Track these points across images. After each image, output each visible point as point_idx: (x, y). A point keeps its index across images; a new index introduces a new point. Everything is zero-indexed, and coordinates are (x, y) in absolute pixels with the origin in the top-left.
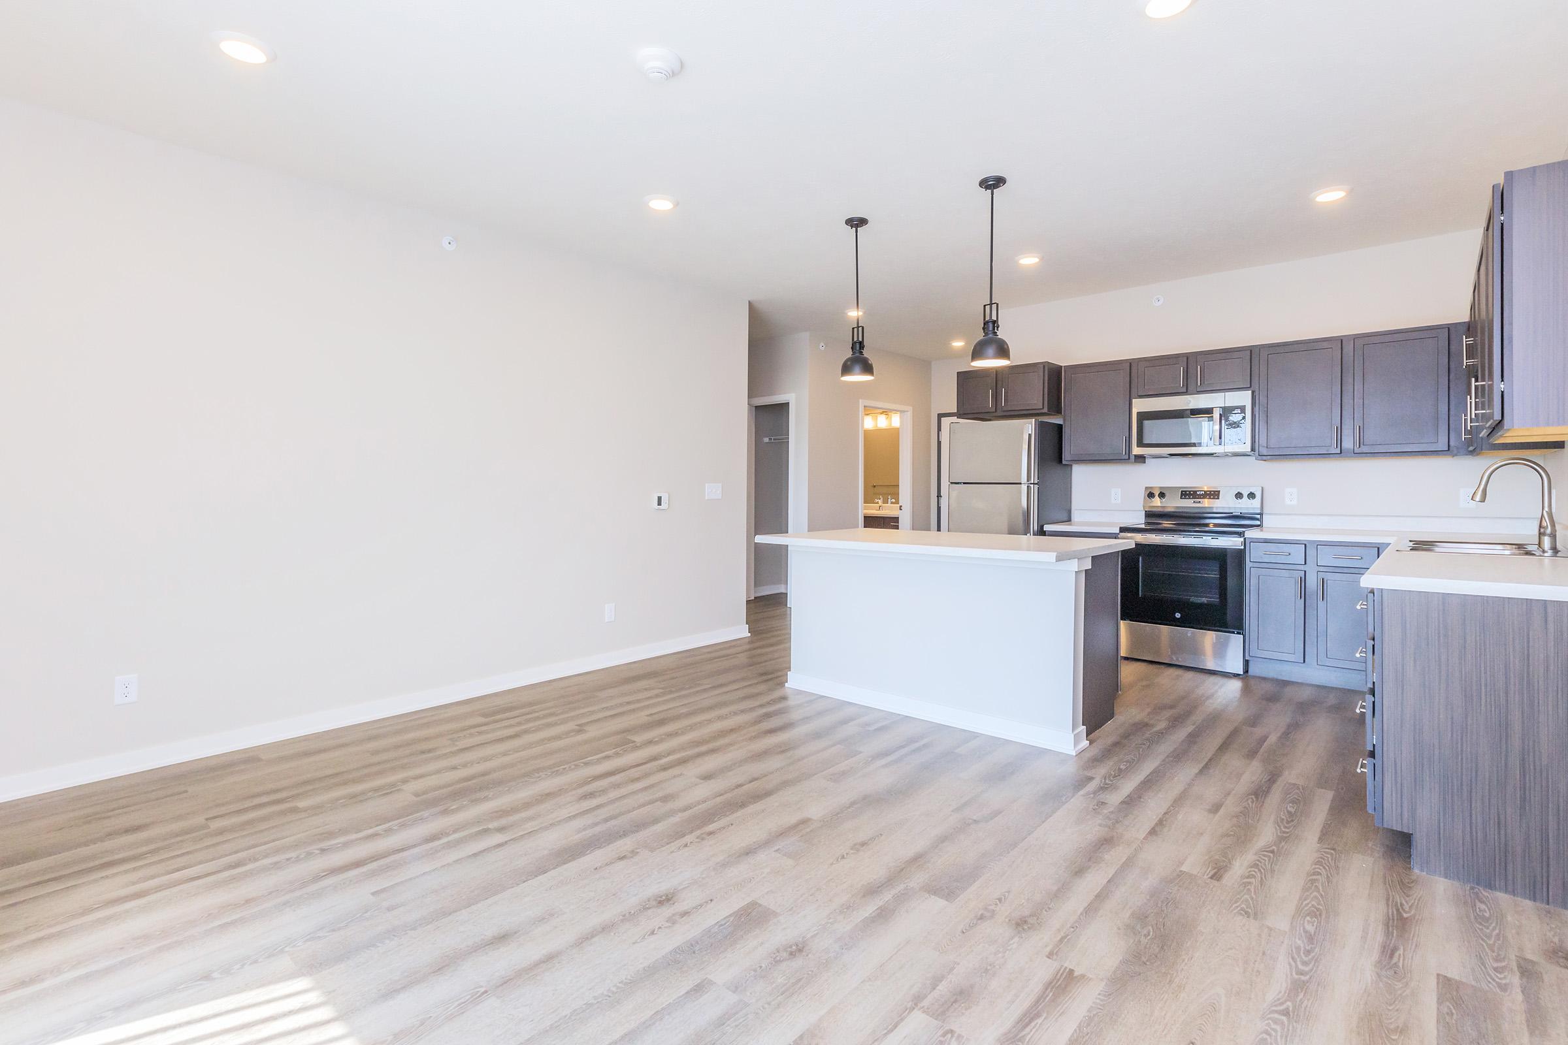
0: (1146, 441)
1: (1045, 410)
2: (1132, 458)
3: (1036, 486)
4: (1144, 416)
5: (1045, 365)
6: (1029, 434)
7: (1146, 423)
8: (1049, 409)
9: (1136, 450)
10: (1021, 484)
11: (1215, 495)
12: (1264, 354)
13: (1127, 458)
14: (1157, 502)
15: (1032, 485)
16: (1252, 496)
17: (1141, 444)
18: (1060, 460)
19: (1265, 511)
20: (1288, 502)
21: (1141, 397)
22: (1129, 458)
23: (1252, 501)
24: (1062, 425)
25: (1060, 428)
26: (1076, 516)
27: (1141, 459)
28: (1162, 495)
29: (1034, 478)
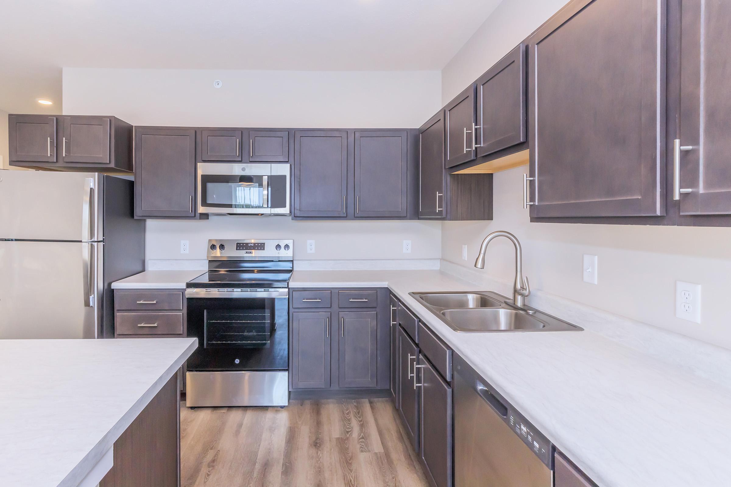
0: (209, 201)
1: (112, 165)
2: (197, 215)
3: (102, 243)
4: (207, 179)
5: (112, 120)
6: (91, 189)
7: (210, 185)
8: (117, 164)
9: (201, 209)
10: (81, 241)
11: (260, 246)
12: (298, 135)
13: (194, 216)
14: (218, 253)
15: (96, 243)
16: (287, 246)
17: (205, 203)
18: (132, 215)
19: (294, 259)
20: (309, 251)
21: (204, 161)
22: (195, 216)
23: (286, 252)
24: (133, 182)
25: (131, 184)
26: (150, 266)
27: (205, 216)
28: (222, 247)
29: (99, 235)
